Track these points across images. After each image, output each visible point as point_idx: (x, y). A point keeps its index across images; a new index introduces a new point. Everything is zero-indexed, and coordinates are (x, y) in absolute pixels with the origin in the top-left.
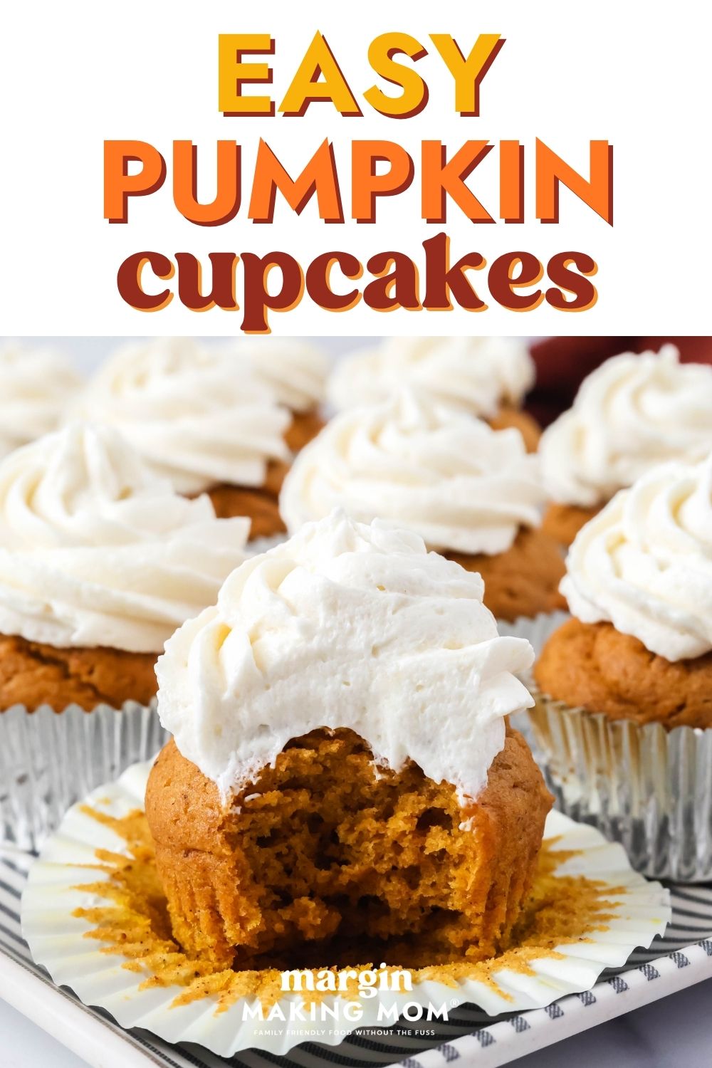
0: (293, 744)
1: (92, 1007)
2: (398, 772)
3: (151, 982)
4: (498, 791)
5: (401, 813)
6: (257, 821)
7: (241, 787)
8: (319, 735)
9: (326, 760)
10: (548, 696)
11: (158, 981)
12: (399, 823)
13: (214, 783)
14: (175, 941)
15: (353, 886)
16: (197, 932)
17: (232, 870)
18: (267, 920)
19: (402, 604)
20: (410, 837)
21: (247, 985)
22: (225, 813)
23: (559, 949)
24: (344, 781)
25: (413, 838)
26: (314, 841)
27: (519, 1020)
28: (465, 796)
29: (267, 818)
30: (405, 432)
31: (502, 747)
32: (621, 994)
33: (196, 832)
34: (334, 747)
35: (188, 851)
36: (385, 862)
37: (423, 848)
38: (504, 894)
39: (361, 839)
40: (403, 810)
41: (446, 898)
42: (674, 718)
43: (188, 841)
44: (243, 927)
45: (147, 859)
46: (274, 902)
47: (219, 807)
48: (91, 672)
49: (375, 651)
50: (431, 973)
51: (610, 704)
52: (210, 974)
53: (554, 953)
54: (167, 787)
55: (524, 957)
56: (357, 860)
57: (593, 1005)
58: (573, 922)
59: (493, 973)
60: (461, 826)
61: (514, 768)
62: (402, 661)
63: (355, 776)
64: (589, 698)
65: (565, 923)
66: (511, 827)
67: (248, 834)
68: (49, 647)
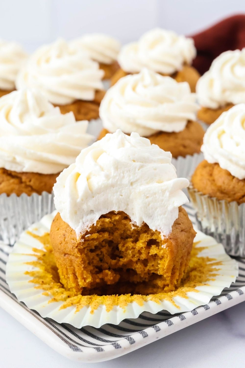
0: (103, 216)
1: (32, 310)
2: (140, 226)
3: (52, 300)
4: (176, 233)
5: (141, 240)
6: (90, 244)
7: (84, 232)
8: (112, 213)
9: (114, 222)
10: (196, 190)
11: (55, 300)
12: (140, 244)
13: (74, 231)
14: (61, 283)
15: (124, 265)
16: (69, 281)
17: (81, 261)
18: (93, 278)
19: (141, 167)
20: (144, 249)
21: (86, 301)
22: (78, 242)
23: (197, 288)
24: (121, 229)
25: (146, 249)
26: (110, 249)
27: (182, 316)
28: (164, 236)
29: (93, 243)
30: (145, 87)
31: (177, 217)
32: (218, 305)
33: (68, 248)
34: (117, 218)
35: (65, 254)
36: (136, 257)
37: (149, 253)
38: (178, 269)
39: (127, 249)
40: (142, 240)
41: (157, 270)
42: (241, 200)
43: (65, 251)
44: (85, 281)
45: (51, 251)
46: (96, 271)
47: (76, 240)
48: (30, 181)
49: (132, 184)
50: (151, 298)
51: (218, 194)
52: (73, 297)
53: (195, 290)
54: (57, 231)
55: (185, 291)
56: (126, 256)
57: (208, 310)
58: (203, 277)
59: (173, 297)
60: (162, 246)
61: (182, 224)
62: (142, 188)
63: (125, 227)
64: (211, 191)
65: (200, 277)
66: (180, 246)
67: (86, 248)
68: (15, 172)
